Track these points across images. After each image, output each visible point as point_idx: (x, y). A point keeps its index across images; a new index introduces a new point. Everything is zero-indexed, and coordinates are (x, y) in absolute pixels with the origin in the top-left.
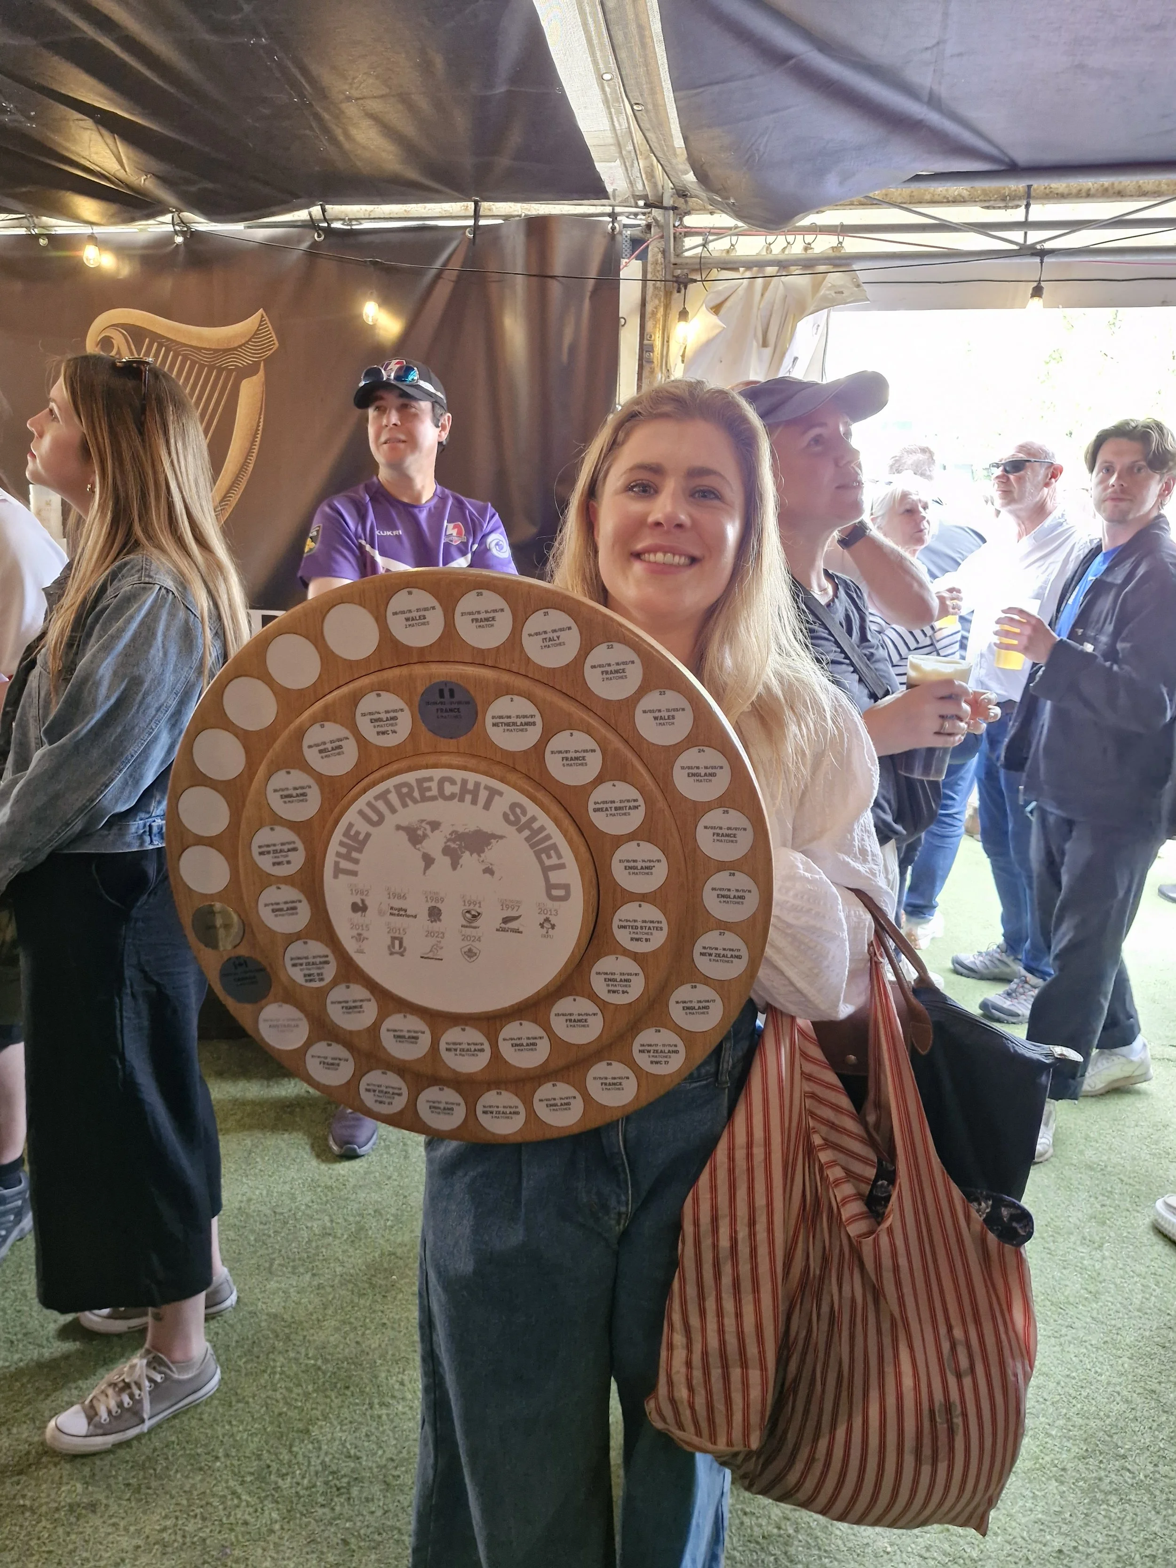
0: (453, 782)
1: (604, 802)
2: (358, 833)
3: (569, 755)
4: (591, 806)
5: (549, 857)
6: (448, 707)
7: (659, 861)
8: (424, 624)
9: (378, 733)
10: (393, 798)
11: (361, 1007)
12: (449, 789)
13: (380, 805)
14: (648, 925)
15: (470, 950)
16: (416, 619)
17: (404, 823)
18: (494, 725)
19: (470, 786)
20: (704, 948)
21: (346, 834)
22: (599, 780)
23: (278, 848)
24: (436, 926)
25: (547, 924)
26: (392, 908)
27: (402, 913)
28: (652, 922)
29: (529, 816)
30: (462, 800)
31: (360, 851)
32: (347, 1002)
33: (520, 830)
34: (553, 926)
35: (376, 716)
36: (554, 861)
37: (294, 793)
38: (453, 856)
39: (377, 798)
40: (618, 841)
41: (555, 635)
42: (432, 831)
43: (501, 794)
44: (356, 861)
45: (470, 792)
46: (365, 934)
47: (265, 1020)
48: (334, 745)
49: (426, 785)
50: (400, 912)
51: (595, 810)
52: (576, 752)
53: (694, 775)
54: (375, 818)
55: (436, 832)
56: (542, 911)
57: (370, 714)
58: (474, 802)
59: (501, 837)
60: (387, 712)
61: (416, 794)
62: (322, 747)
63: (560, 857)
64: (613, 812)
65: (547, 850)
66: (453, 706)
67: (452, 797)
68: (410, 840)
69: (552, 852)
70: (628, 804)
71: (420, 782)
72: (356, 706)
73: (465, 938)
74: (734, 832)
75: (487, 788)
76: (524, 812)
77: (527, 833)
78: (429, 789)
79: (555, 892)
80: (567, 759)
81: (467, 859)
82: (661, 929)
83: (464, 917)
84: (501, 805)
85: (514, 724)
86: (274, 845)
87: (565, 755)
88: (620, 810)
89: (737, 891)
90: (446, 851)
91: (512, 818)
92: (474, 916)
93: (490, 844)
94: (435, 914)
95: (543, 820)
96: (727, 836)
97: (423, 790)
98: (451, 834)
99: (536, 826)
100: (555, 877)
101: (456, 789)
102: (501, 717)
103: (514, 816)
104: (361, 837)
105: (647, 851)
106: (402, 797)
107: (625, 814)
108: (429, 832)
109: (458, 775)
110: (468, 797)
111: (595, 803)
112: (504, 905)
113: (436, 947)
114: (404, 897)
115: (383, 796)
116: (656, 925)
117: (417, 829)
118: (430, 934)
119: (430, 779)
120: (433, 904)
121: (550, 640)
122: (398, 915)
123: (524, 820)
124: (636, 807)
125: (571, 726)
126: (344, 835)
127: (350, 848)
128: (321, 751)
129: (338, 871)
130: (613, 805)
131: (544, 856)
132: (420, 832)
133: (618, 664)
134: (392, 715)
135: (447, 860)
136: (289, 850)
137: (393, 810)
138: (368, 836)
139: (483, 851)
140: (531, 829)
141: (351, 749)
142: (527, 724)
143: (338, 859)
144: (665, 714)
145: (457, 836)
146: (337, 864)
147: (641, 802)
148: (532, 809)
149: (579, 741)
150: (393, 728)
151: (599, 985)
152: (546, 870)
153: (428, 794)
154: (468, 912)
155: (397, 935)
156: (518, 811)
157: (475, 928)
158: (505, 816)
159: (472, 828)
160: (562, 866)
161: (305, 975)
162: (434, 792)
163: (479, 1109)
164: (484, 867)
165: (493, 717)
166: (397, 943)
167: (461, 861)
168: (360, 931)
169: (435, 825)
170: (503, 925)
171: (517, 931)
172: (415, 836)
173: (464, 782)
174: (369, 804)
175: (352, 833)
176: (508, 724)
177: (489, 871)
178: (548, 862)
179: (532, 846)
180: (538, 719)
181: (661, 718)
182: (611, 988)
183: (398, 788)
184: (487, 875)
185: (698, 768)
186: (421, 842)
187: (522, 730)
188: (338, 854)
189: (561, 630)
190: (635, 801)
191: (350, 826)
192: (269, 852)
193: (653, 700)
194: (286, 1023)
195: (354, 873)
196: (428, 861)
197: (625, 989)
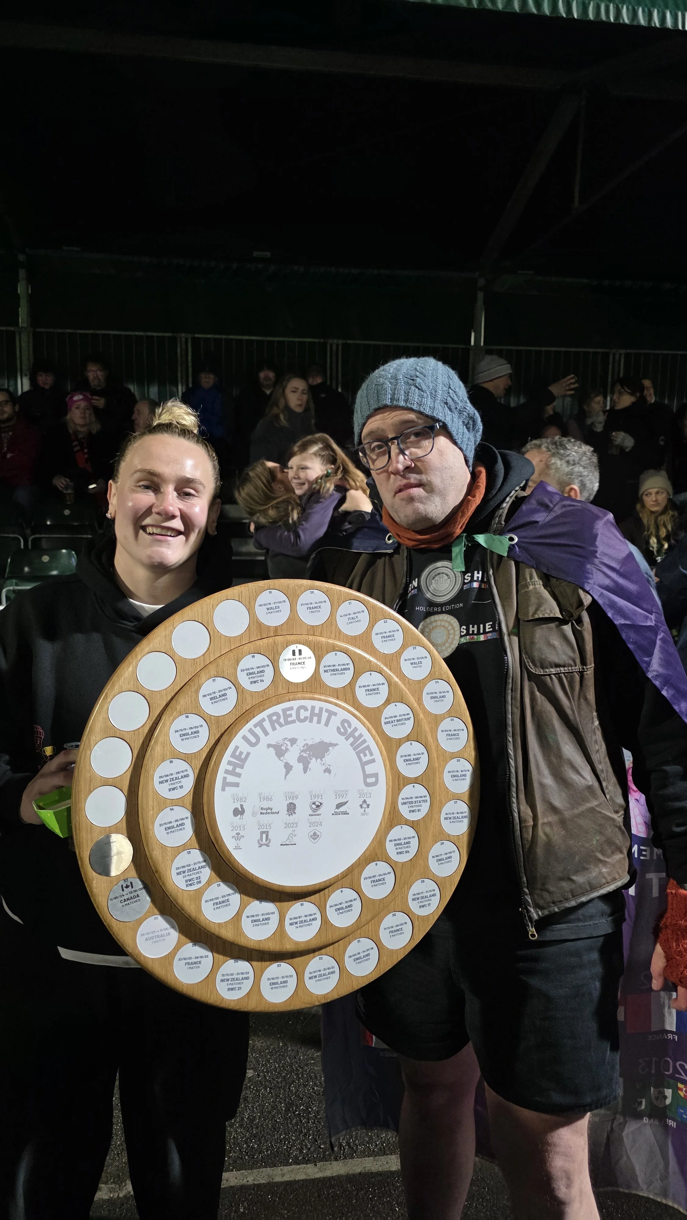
0: (306, 709)
1: (392, 717)
2: (241, 753)
3: (369, 688)
4: (383, 721)
5: (365, 755)
6: (298, 661)
7: (423, 753)
8: (278, 612)
9: (251, 683)
10: (267, 725)
11: (228, 900)
12: (303, 714)
13: (258, 731)
14: (419, 799)
15: (315, 833)
16: (272, 609)
17: (274, 743)
18: (325, 671)
19: (317, 711)
20: (446, 814)
21: (233, 755)
22: (388, 702)
23: (174, 776)
24: (292, 818)
25: (365, 805)
26: (262, 809)
27: (269, 811)
28: (421, 797)
29: (352, 728)
30: (311, 721)
31: (242, 767)
32: (217, 898)
33: (347, 739)
34: (368, 806)
35: (251, 671)
36: (368, 758)
37: (190, 731)
38: (304, 762)
39: (255, 726)
40: (400, 742)
41: (355, 615)
42: (292, 746)
43: (335, 714)
44: (239, 775)
45: (316, 715)
46: (242, 833)
47: (142, 935)
48: (221, 693)
49: (288, 713)
50: (267, 811)
51: (386, 723)
52: (374, 685)
53: (434, 698)
54: (253, 740)
55: (295, 745)
56: (361, 794)
57: (247, 670)
58: (319, 722)
59: (336, 745)
60: (258, 667)
61: (282, 720)
62: (213, 696)
63: (371, 754)
64: (396, 723)
65: (363, 751)
66: (300, 661)
67: (306, 719)
68: (276, 754)
69: (367, 752)
70: (404, 717)
71: (284, 711)
72: (238, 665)
73: (311, 824)
74: (457, 732)
75: (327, 711)
76: (350, 726)
77: (351, 740)
78: (291, 715)
79: (369, 780)
80: (368, 690)
81: (314, 763)
82: (426, 800)
83: (311, 808)
84: (335, 722)
85: (337, 670)
86: (172, 775)
87: (367, 688)
88: (400, 721)
89: (462, 771)
90: (301, 759)
91: (342, 730)
92: (318, 806)
93: (328, 750)
94: (291, 808)
95: (362, 730)
96: (453, 735)
97: (286, 716)
98: (304, 747)
99: (357, 734)
100: (369, 769)
101: (308, 714)
102: (329, 666)
103: (344, 730)
104: (243, 757)
105: (416, 748)
106: (272, 723)
107: (402, 724)
108: (289, 747)
109: (308, 703)
110: (315, 719)
111: (386, 718)
112: (338, 794)
113: (292, 835)
114: (271, 799)
115: (260, 724)
116: (423, 799)
117: (282, 745)
118: (287, 825)
119: (291, 708)
120: (291, 801)
121: (352, 618)
122: (267, 813)
123: (349, 730)
124: (409, 719)
125: (372, 668)
126: (232, 756)
127: (235, 765)
128: (211, 699)
129: (225, 784)
130: (396, 719)
131: (362, 755)
132: (283, 748)
133: (390, 632)
134: (261, 669)
135: (301, 765)
136: (182, 777)
137: (266, 733)
138: (248, 754)
139: (324, 756)
140: (354, 737)
141: (232, 695)
142: (345, 669)
143: (226, 775)
144: (416, 661)
145: (309, 748)
146: (225, 778)
147: (411, 715)
148: (355, 723)
149: (377, 678)
150: (261, 678)
151: (391, 849)
152: (363, 764)
153: (289, 719)
154: (314, 803)
155: (264, 830)
156: (346, 725)
157: (319, 815)
158: (338, 729)
159: (317, 741)
160: (373, 761)
161: (186, 881)
162: (294, 717)
163: (307, 975)
164: (324, 768)
165: (325, 666)
166: (264, 836)
167: (310, 766)
168: (238, 831)
169: (293, 741)
170: (337, 810)
171: (346, 813)
172: (279, 751)
173: (313, 708)
174: (251, 731)
175: (237, 754)
176: (333, 670)
177: (328, 771)
178: (364, 759)
179: (355, 749)
180: (351, 666)
181: (415, 663)
182: (399, 851)
183: (270, 717)
184: (327, 773)
185: (436, 693)
186: (283, 755)
187: (342, 674)
188: (227, 772)
189: (358, 612)
190: (408, 714)
191: (237, 748)
192: (167, 781)
193: (410, 653)
194: (160, 933)
195: (237, 785)
196: (288, 768)
197: (407, 849)
